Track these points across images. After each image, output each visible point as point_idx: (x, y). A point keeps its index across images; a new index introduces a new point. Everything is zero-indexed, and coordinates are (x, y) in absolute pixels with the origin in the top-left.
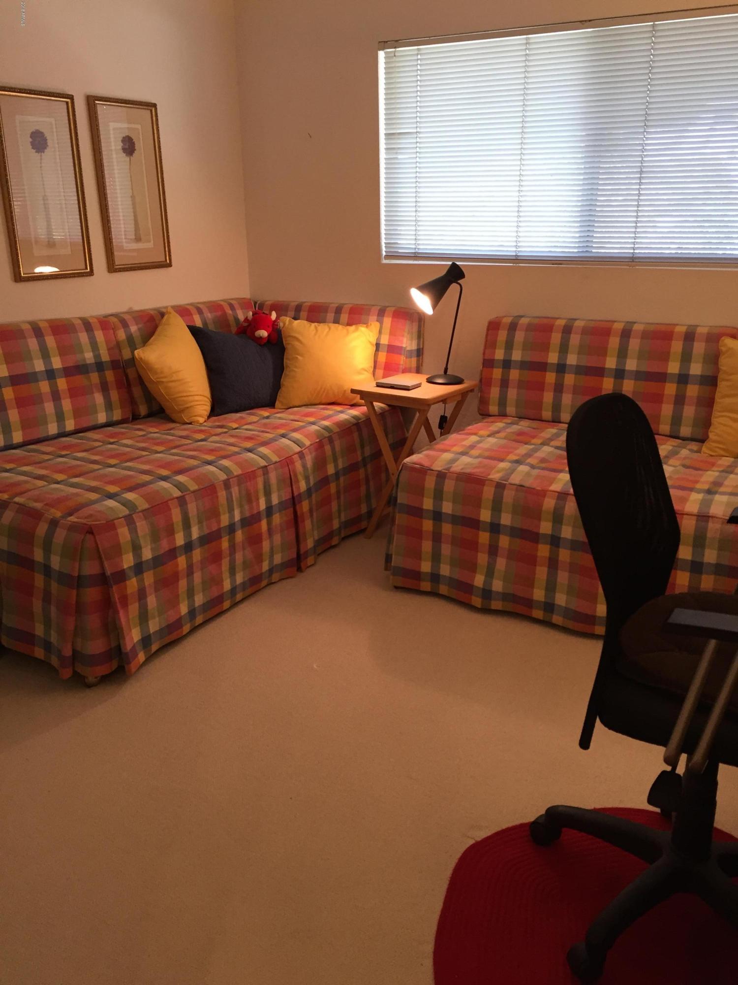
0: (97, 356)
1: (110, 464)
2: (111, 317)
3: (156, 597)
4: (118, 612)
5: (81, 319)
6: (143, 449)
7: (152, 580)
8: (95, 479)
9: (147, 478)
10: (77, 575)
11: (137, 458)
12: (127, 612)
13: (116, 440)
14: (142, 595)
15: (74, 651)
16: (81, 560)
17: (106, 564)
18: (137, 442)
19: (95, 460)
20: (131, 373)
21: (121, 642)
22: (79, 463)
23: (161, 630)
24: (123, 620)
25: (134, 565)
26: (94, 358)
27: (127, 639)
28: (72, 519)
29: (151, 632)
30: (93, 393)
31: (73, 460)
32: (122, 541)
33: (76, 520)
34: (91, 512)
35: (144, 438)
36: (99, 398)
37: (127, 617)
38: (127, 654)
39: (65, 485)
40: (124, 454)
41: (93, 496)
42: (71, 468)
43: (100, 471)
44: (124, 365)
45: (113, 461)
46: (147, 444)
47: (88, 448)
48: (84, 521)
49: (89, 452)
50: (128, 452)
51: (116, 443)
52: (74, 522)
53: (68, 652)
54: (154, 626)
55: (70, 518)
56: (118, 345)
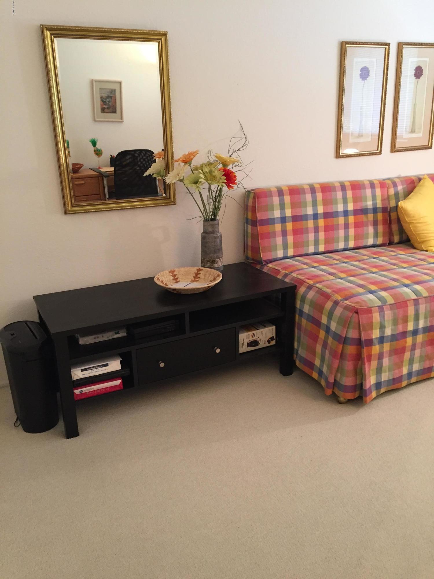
0: (375, 204)
1: (373, 271)
2: (387, 180)
3: (389, 359)
4: (365, 364)
5: (370, 181)
6: (394, 264)
7: (388, 349)
8: (363, 279)
9: (395, 284)
10: (344, 336)
11: (390, 270)
12: (370, 365)
13: (378, 256)
14: (380, 357)
15: (335, 380)
16: (348, 327)
17: (362, 333)
18: (391, 259)
19: (364, 268)
20: (393, 215)
21: (363, 382)
22: (354, 268)
23: (388, 381)
24: (367, 369)
25: (379, 337)
26: (373, 205)
27: (367, 381)
28: (347, 302)
29: (382, 380)
30: (368, 226)
31: (350, 266)
32: (374, 321)
33: (349, 303)
34: (359, 300)
35: (395, 257)
36: (371, 230)
37: (369, 367)
38: (366, 390)
39: (345, 281)
40: (382, 266)
41: (361, 290)
42: (349, 270)
43: (366, 275)
44: (390, 210)
45: (374, 270)
46: (397, 261)
47: (360, 259)
48: (353, 305)
49: (361, 262)
50: (384, 265)
51: (377, 258)
52: (348, 304)
53: (332, 380)
54: (385, 377)
55: (346, 302)
56: (388, 198)
